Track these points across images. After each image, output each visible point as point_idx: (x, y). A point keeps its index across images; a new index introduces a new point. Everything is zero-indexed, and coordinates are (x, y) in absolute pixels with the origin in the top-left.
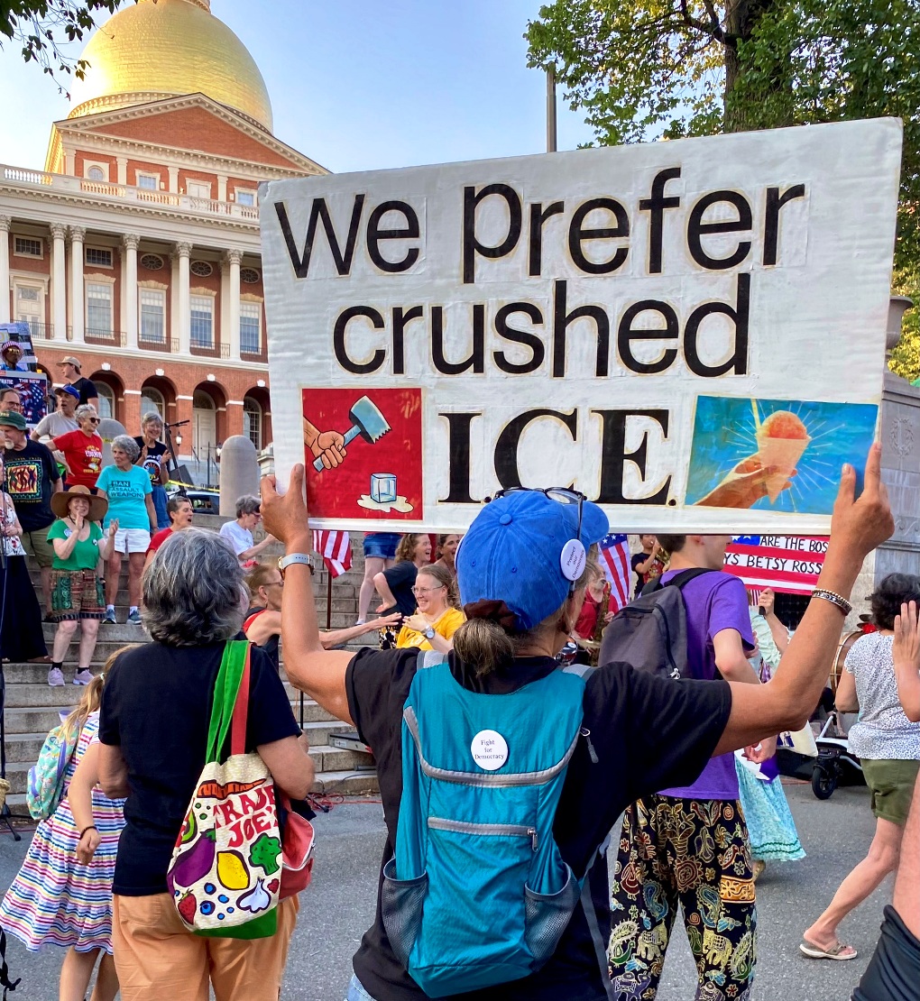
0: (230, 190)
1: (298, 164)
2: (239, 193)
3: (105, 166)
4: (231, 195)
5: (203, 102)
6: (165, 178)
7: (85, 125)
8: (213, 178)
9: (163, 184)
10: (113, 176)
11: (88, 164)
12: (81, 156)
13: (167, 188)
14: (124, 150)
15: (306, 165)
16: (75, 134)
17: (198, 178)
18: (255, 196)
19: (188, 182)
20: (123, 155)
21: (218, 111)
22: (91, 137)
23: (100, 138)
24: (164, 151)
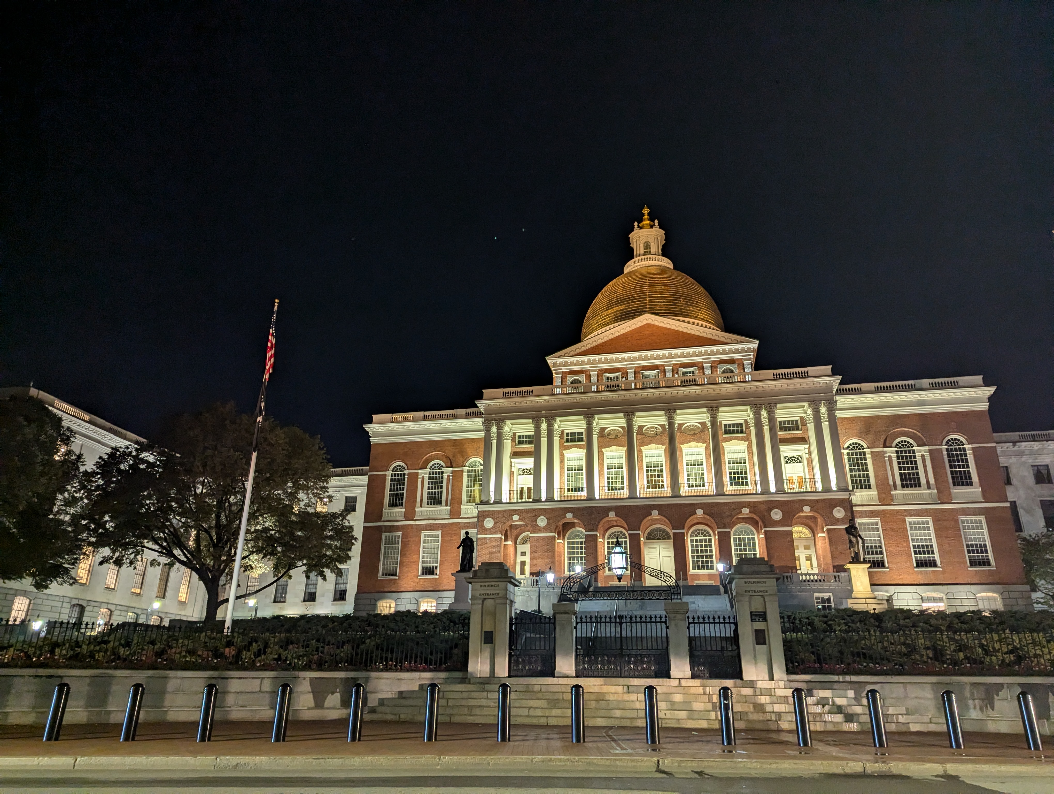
0: (675, 372)
2: (683, 372)
3: (582, 377)
4: (676, 375)
6: (625, 374)
8: (661, 367)
10: (588, 381)
11: (570, 378)
12: (565, 374)
13: (626, 379)
14: (596, 365)
16: (560, 362)
17: (650, 369)
19: (642, 375)
22: (572, 361)
23: (577, 361)
24: (622, 358)
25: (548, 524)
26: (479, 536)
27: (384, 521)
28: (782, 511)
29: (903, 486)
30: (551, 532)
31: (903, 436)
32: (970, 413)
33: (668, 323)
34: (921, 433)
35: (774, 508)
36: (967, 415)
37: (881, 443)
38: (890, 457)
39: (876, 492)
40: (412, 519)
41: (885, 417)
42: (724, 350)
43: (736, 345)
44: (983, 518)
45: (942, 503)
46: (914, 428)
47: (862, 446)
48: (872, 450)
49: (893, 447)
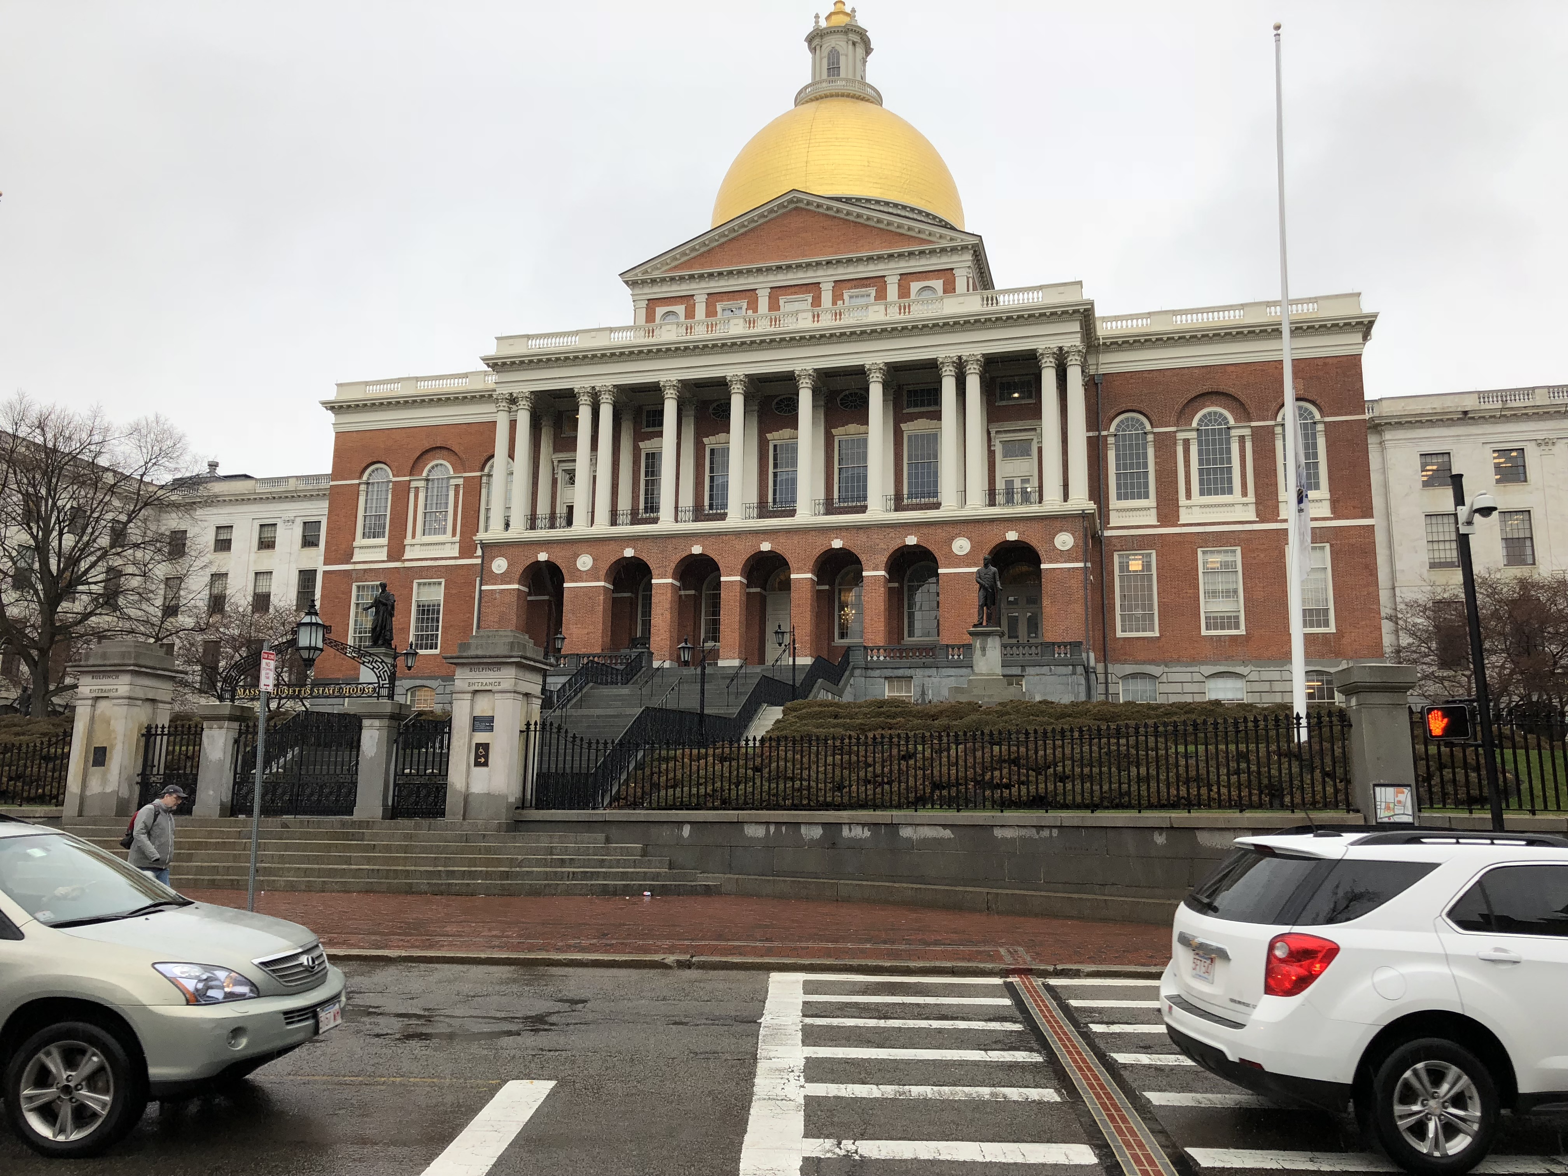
0: (837, 297)
1: (930, 239)
2: (851, 297)
3: (680, 309)
4: (840, 302)
5: (800, 200)
6: (753, 305)
7: (658, 269)
8: (814, 287)
9: (749, 311)
10: (690, 316)
11: (660, 311)
12: (653, 303)
13: (755, 314)
14: (703, 284)
15: (942, 237)
16: (644, 282)
17: (795, 293)
18: (873, 293)
19: (781, 302)
20: (700, 291)
21: (818, 206)
22: (663, 280)
23: (672, 279)
24: (749, 271)
25: (594, 568)
26: (483, 588)
27: (355, 563)
28: (971, 541)
29: (1202, 493)
30: (599, 581)
31: (1213, 404)
32: (1330, 361)
33: (829, 208)
34: (1243, 398)
35: (958, 535)
36: (1325, 364)
37: (1173, 419)
38: (1187, 442)
39: (1154, 504)
40: (398, 560)
41: (1186, 371)
42: (922, 252)
43: (945, 244)
44: (1328, 546)
45: (1262, 521)
46: (1232, 391)
47: (1142, 424)
48: (1156, 430)
49: (1194, 424)
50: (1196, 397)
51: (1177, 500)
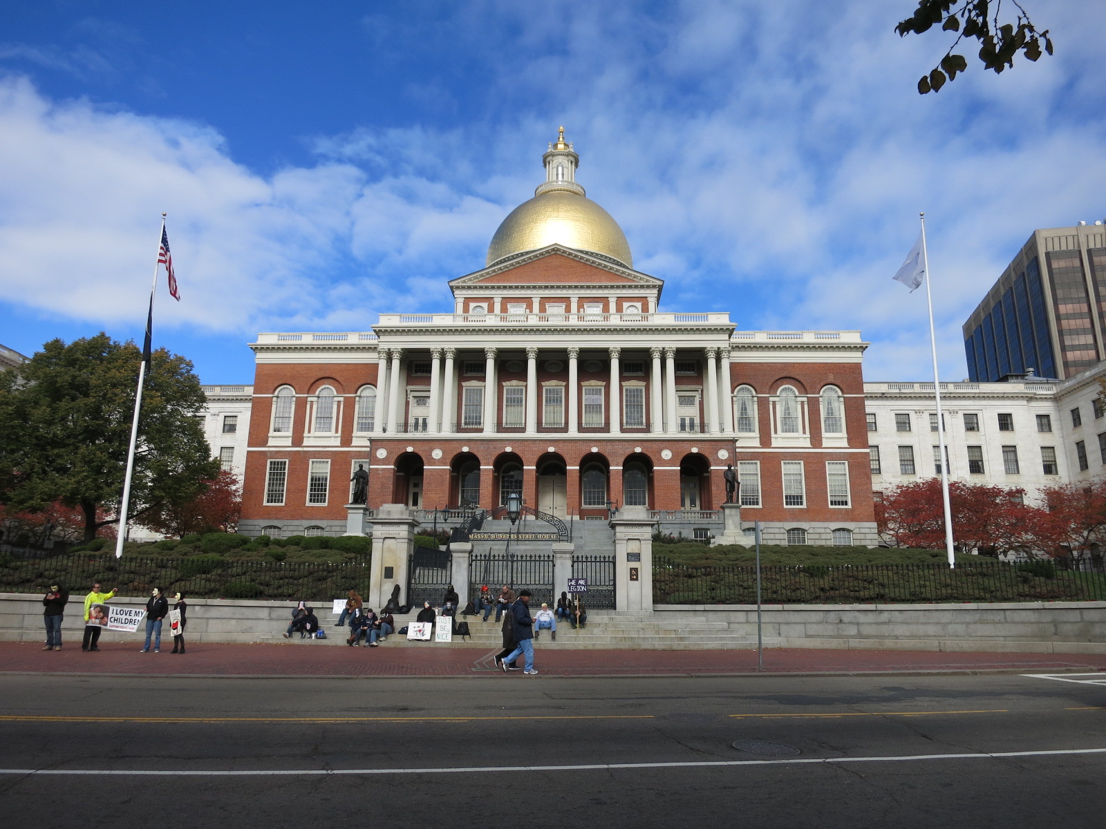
0: (580, 306)
1: (634, 279)
3: (485, 305)
4: (582, 310)
5: (558, 250)
7: (471, 280)
8: (567, 300)
9: (528, 310)
10: (491, 310)
11: (472, 305)
12: (467, 300)
13: (531, 311)
15: (641, 279)
16: (463, 288)
17: (555, 302)
18: (601, 307)
19: (547, 307)
20: (497, 295)
21: (569, 254)
22: (475, 288)
23: (481, 288)
24: (528, 287)
25: (443, 458)
27: (269, 447)
28: (672, 452)
29: (782, 431)
30: (446, 466)
31: (787, 384)
32: (846, 365)
33: (576, 256)
34: (803, 381)
35: (666, 448)
36: (844, 367)
37: (767, 390)
38: (774, 403)
39: (759, 436)
40: (300, 446)
41: (773, 365)
42: (630, 287)
43: (642, 283)
44: (846, 462)
45: (814, 448)
46: (797, 377)
47: (751, 391)
48: (759, 395)
49: (778, 394)
50: (779, 379)
51: (770, 434)
